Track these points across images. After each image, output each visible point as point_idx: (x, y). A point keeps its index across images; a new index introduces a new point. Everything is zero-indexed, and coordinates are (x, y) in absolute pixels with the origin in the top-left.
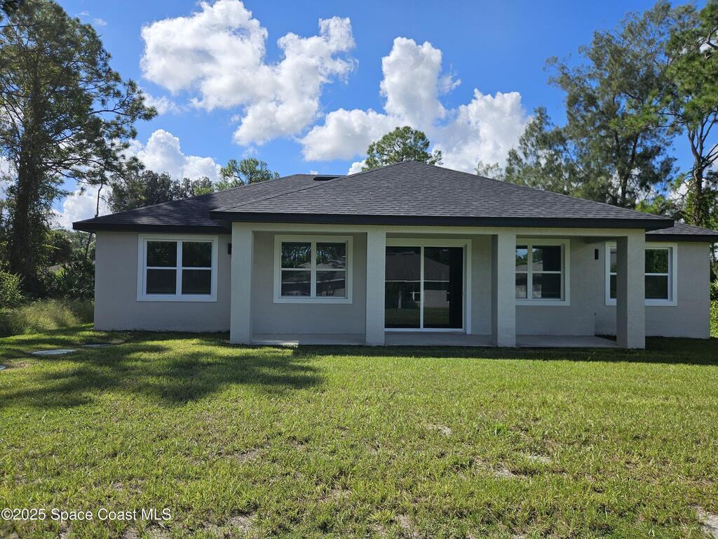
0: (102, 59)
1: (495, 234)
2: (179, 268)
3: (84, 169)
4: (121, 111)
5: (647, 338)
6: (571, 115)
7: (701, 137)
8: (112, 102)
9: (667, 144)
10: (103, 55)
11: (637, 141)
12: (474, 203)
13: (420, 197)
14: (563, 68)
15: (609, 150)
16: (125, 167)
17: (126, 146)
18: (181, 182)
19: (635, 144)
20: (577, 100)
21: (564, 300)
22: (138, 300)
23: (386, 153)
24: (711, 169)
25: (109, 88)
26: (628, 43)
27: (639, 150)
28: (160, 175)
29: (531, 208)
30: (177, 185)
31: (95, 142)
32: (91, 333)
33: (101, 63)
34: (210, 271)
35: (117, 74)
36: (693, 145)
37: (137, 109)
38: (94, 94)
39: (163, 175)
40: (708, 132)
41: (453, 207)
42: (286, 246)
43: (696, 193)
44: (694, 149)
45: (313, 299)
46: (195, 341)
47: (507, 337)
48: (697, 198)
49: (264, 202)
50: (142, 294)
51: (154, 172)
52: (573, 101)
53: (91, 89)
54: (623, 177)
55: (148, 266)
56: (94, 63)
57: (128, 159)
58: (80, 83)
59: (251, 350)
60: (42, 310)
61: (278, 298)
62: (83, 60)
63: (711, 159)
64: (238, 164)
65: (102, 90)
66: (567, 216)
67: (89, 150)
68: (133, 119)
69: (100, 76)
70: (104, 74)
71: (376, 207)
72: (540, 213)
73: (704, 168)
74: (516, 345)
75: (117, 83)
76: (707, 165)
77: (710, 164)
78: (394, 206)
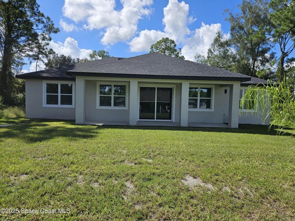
0: (36, 7)
1: (181, 82)
2: (59, 94)
3: (31, 53)
4: (44, 29)
5: (239, 124)
6: (232, 34)
7: (285, 44)
8: (41, 26)
9: (273, 47)
10: (37, 6)
11: (259, 46)
12: (174, 70)
13: (153, 67)
14: (231, 14)
15: (248, 49)
16: (47, 53)
17: (48, 44)
18: (76, 60)
19: (259, 47)
20: (235, 28)
21: (212, 109)
22: (43, 106)
23: (158, 49)
24: (288, 57)
25: (39, 20)
26: (258, 3)
27: (260, 49)
28: (67, 56)
29: (196, 72)
30: (74, 61)
31: (35, 42)
32: (23, 119)
33: (36, 9)
34: (72, 96)
35: (43, 14)
36: (281, 48)
37: (51, 28)
38: (33, 22)
39: (68, 57)
40: (287, 42)
41: (165, 71)
42: (101, 86)
43: (281, 67)
44: (281, 49)
45: (112, 107)
46: (62, 123)
47: (184, 123)
48: (281, 69)
49: (89, 68)
50: (45, 105)
51: (65, 55)
52: (233, 29)
53: (32, 20)
54: (254, 60)
55: (47, 93)
56: (33, 9)
57: (48, 50)
58: (28, 17)
59: (81, 126)
60: (11, 111)
61: (98, 106)
62: (29, 8)
63: (288, 53)
64: (97, 53)
65: (37, 20)
66: (209, 76)
67: (33, 46)
68: (50, 33)
69: (36, 15)
70: (37, 14)
71: (134, 71)
72: (199, 74)
73: (285, 57)
74: (188, 126)
75: (43, 18)
76: (286, 56)
77: (287, 55)
78: (141, 70)
